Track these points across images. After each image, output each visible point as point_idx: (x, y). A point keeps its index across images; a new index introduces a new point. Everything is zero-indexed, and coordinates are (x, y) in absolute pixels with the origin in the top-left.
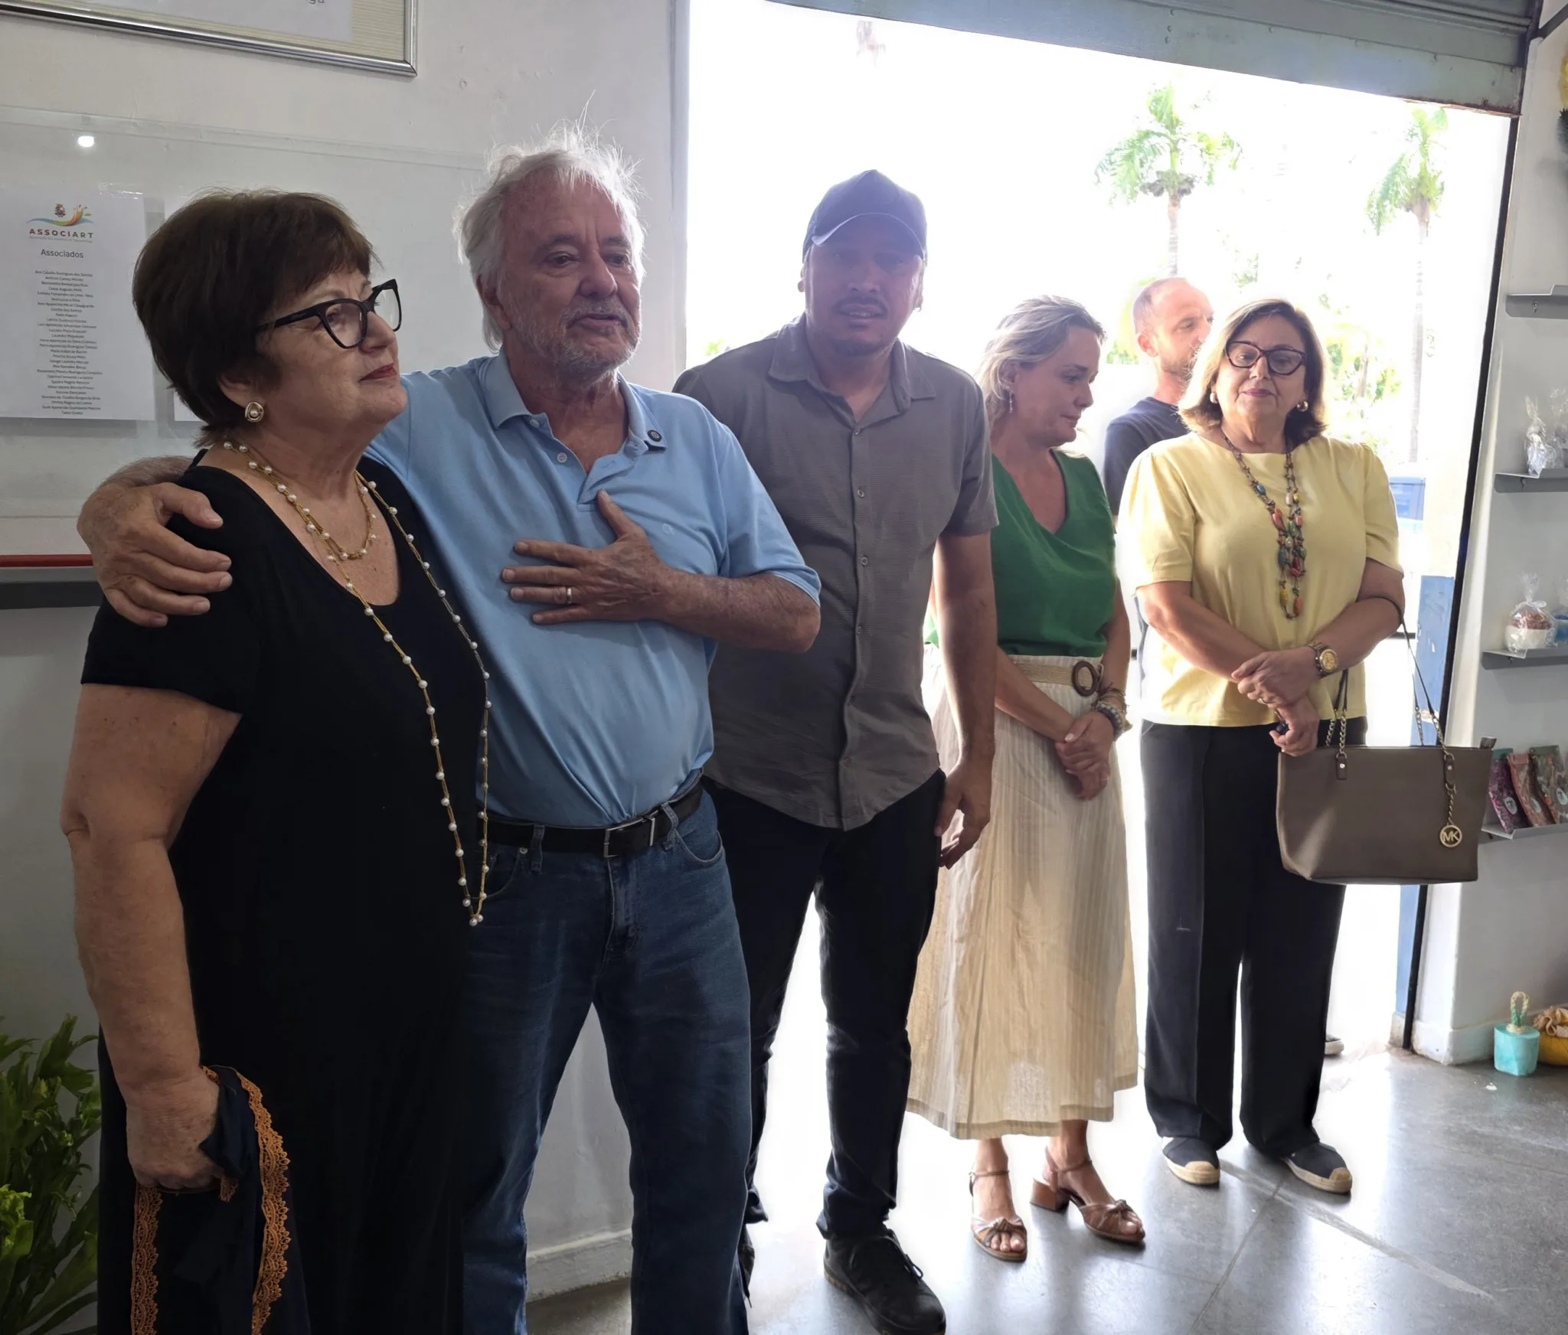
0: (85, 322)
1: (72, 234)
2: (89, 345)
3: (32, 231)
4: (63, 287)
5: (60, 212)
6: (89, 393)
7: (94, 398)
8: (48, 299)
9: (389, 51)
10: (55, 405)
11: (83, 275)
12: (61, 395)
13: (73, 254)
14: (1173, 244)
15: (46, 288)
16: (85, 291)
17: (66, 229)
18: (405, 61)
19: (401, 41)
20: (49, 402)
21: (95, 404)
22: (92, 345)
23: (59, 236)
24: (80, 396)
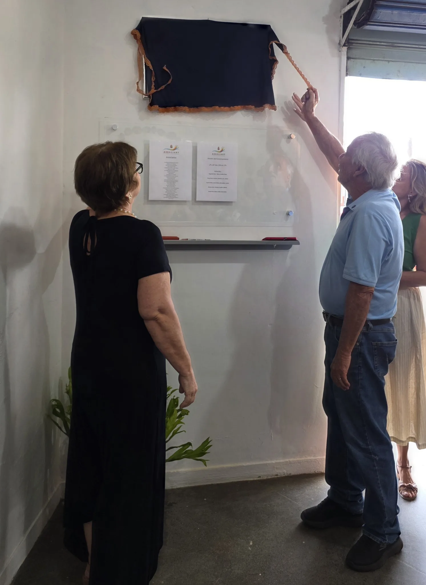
0: (175, 175)
1: (174, 152)
2: (176, 181)
3: (164, 152)
4: (171, 166)
5: (171, 147)
6: (176, 194)
7: (177, 195)
8: (167, 169)
10: (167, 197)
11: (176, 163)
12: (169, 194)
13: (174, 158)
15: (167, 167)
16: (176, 167)
17: (173, 151)
20: (165, 196)
21: (177, 196)
22: (177, 181)
23: (171, 153)
24: (173, 194)
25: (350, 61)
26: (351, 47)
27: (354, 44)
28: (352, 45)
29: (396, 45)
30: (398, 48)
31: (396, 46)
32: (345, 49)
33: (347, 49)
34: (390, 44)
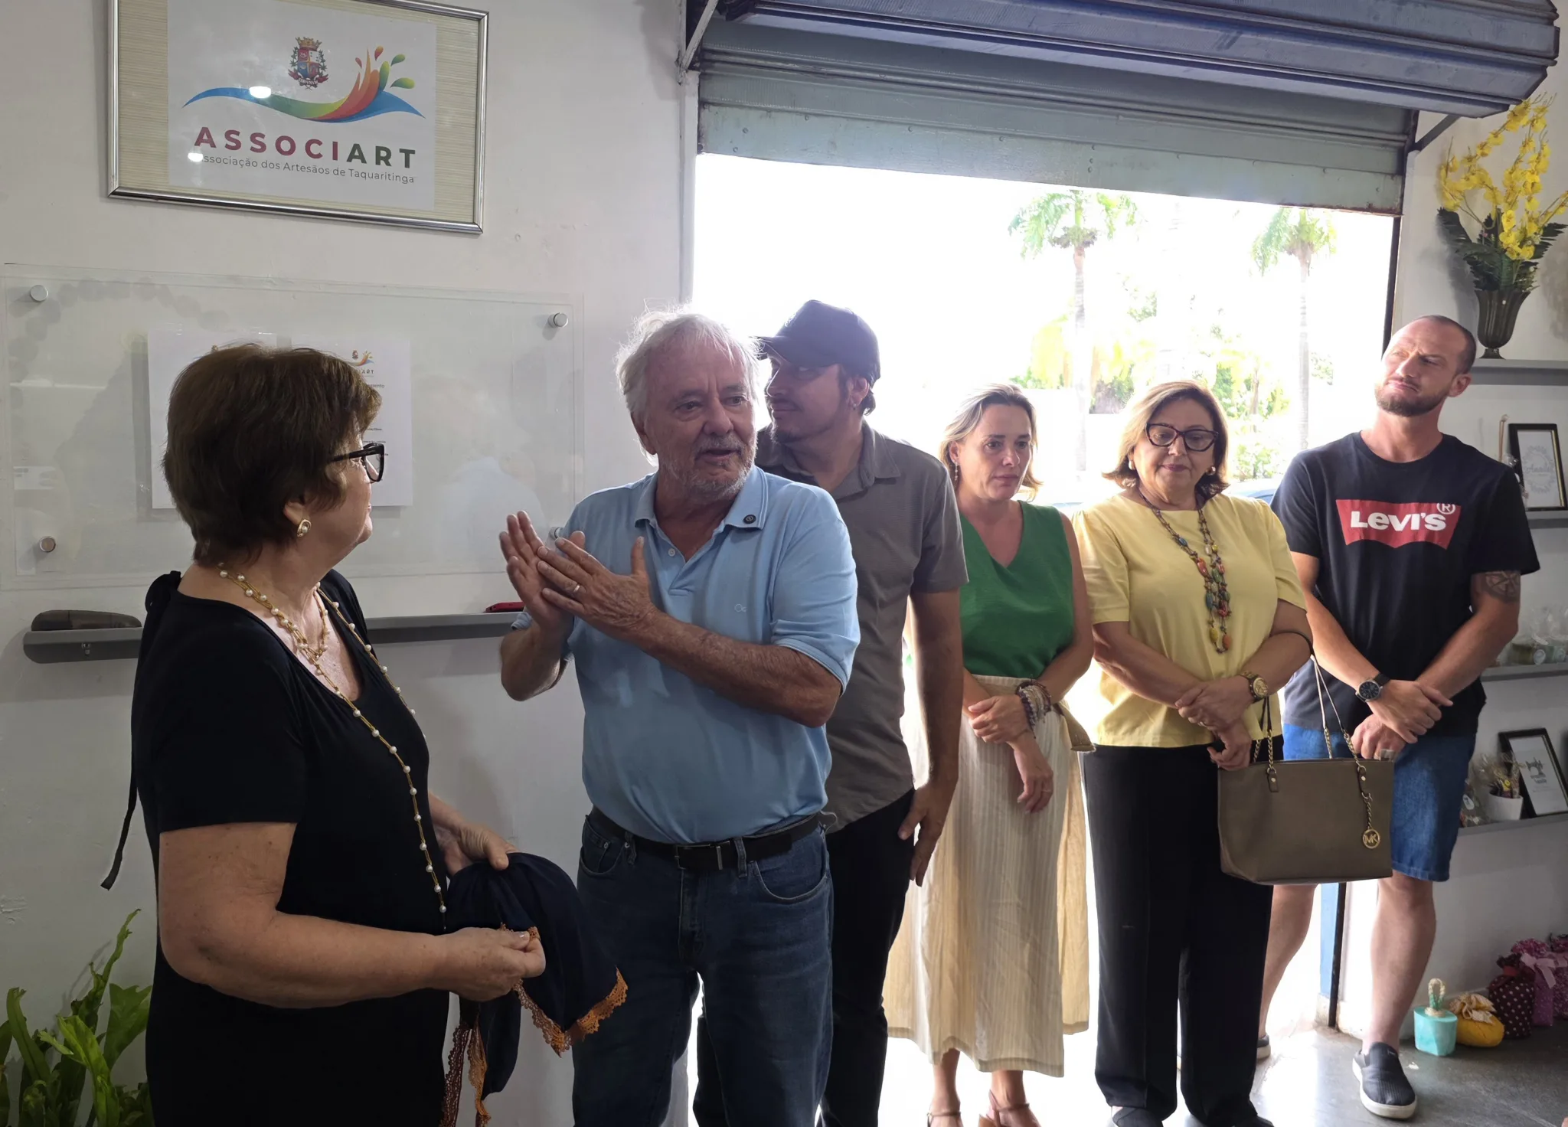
9: (459, 215)
14: (1080, 287)
18: (474, 223)
19: (471, 208)
25: (707, 110)
26: (708, 71)
27: (717, 65)
28: (711, 67)
29: (824, 70)
30: (830, 79)
31: (823, 74)
32: (693, 78)
33: (700, 77)
34: (810, 68)
